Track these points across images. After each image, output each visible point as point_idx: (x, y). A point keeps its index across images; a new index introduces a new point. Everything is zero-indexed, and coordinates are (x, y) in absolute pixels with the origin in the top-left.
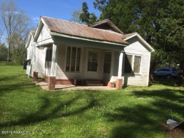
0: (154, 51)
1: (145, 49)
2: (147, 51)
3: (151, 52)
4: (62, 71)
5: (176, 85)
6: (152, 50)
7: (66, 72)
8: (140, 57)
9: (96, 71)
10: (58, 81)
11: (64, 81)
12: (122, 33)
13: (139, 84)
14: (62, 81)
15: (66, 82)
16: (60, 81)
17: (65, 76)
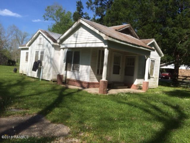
0: (164, 56)
1: (157, 54)
2: (158, 55)
3: (161, 57)
4: (94, 74)
5: (172, 86)
6: (162, 55)
7: (97, 75)
8: (154, 61)
9: (118, 73)
10: (91, 84)
11: (96, 84)
12: (138, 38)
13: (153, 86)
14: (95, 84)
15: (97, 85)
16: (92, 84)
17: (96, 79)
